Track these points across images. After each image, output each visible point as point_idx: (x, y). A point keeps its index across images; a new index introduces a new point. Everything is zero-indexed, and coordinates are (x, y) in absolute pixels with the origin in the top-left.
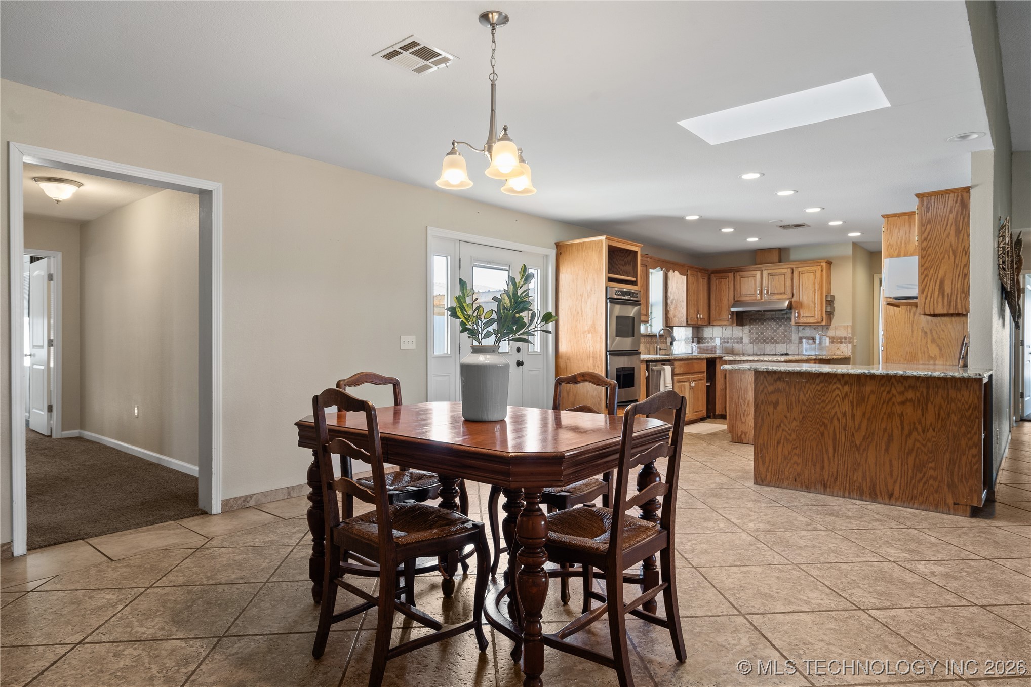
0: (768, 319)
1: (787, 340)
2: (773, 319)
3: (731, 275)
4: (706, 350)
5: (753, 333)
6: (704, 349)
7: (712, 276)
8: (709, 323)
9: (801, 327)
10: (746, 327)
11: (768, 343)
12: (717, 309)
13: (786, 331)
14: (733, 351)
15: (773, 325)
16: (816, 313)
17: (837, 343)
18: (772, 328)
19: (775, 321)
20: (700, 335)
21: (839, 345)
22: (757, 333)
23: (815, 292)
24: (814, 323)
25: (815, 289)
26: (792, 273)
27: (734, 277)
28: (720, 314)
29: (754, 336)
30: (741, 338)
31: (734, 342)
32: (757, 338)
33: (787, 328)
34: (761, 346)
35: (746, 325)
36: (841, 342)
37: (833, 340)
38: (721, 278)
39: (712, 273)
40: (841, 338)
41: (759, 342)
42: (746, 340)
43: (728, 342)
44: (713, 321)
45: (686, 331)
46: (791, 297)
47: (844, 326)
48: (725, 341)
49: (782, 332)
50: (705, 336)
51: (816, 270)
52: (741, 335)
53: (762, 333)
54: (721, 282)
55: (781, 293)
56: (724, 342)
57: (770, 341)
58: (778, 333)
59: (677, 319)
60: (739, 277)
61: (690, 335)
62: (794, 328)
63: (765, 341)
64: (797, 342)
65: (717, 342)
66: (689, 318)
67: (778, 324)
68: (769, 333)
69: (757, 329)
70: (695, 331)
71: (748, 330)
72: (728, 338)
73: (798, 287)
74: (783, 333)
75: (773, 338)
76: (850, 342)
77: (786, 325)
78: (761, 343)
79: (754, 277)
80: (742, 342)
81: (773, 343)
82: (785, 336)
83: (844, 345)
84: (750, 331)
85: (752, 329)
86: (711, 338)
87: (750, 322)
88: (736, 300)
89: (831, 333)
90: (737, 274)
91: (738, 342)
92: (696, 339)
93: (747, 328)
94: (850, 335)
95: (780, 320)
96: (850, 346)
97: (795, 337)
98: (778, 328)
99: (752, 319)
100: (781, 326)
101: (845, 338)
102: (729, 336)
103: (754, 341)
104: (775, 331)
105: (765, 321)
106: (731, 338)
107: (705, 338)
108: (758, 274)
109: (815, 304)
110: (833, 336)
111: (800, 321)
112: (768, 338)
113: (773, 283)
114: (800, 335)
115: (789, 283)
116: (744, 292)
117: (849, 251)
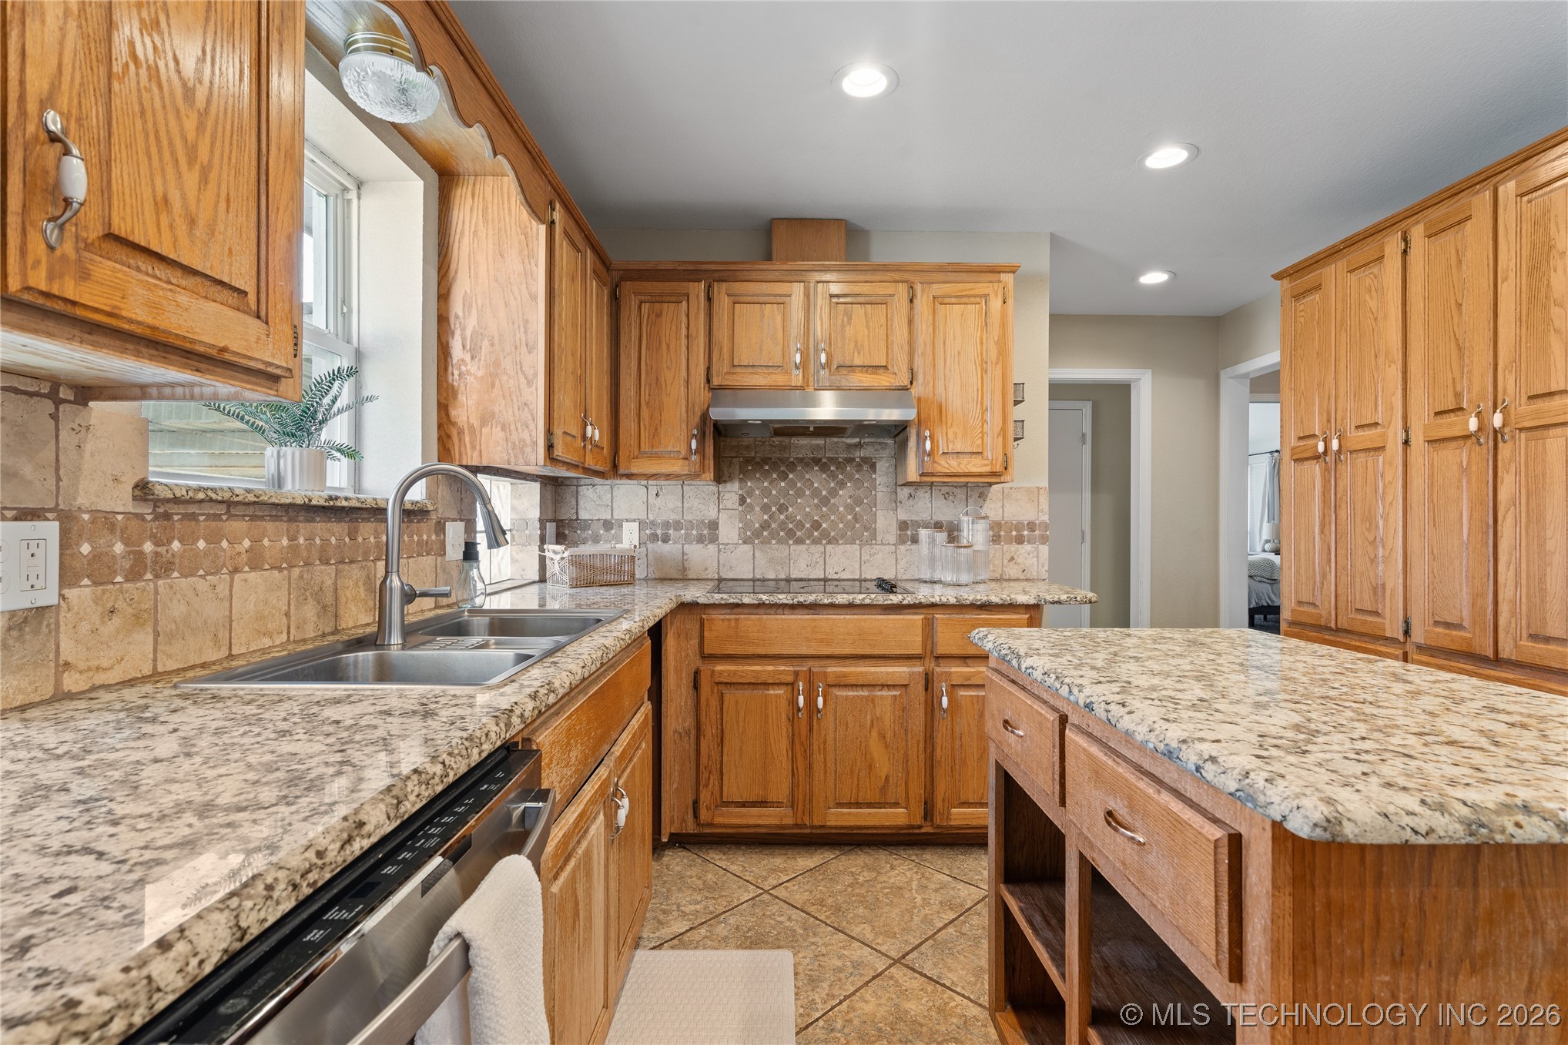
0: (801, 460)
1: (863, 533)
2: (817, 461)
3: (698, 289)
4: (604, 570)
5: (751, 507)
6: (592, 567)
7: (627, 286)
8: (614, 469)
9: (906, 491)
10: (729, 486)
11: (800, 541)
12: (645, 413)
13: (858, 502)
14: (685, 569)
15: (818, 480)
16: (988, 440)
17: (1009, 541)
18: (816, 493)
19: (824, 468)
20: (566, 514)
21: (1014, 547)
22: (765, 508)
23: (984, 371)
24: (981, 475)
25: (984, 362)
26: (911, 301)
27: (709, 299)
28: (655, 434)
29: (757, 517)
30: (714, 525)
31: (687, 539)
32: (765, 526)
33: (861, 493)
34: (779, 551)
35: (730, 479)
36: (1020, 540)
37: (998, 533)
38: (658, 299)
39: (622, 279)
40: (1019, 526)
41: (772, 535)
42: (729, 531)
43: (666, 539)
44: (630, 459)
45: (516, 495)
46: (907, 382)
47: (1029, 491)
48: (655, 532)
49: (846, 507)
50: (584, 515)
51: (986, 296)
52: (712, 513)
53: (782, 508)
54: (659, 315)
55: (875, 368)
56: (654, 538)
57: (810, 535)
58: (834, 509)
59: (498, 434)
60: (726, 301)
61: (535, 513)
62: (882, 493)
63: (790, 534)
64: (892, 539)
65: (630, 537)
66: (558, 432)
67: (833, 476)
68: (803, 508)
69: (766, 493)
70: (549, 496)
71: (736, 498)
72: (666, 525)
73: (929, 348)
74: (850, 509)
75: (816, 526)
76: (1044, 540)
77: (858, 483)
78: (780, 542)
79: (781, 301)
80: (714, 539)
81: (816, 542)
82: (855, 519)
83: (1027, 547)
84: (742, 500)
85: (750, 493)
86: (608, 525)
87: (743, 471)
88: (716, 382)
89: (993, 508)
90: (721, 291)
91: (700, 540)
92: (551, 528)
93: (732, 491)
94: (1045, 518)
95: (841, 466)
96: (1044, 549)
97: (886, 522)
98: (833, 493)
99: (748, 461)
100: (842, 484)
101: (1031, 526)
102: (672, 517)
103: (757, 534)
104: (825, 501)
105: (792, 467)
106: (678, 525)
107: (586, 525)
108: (797, 289)
109: (984, 411)
110: (999, 518)
111: (939, 469)
112: (800, 525)
113: (849, 331)
114: (903, 516)
115: (900, 334)
116: (744, 357)
117: (1038, 260)
